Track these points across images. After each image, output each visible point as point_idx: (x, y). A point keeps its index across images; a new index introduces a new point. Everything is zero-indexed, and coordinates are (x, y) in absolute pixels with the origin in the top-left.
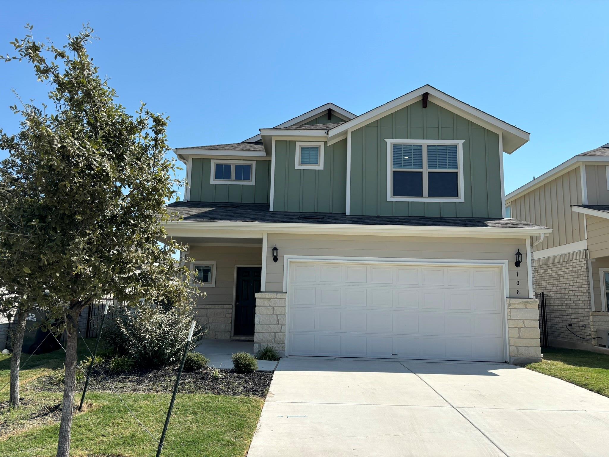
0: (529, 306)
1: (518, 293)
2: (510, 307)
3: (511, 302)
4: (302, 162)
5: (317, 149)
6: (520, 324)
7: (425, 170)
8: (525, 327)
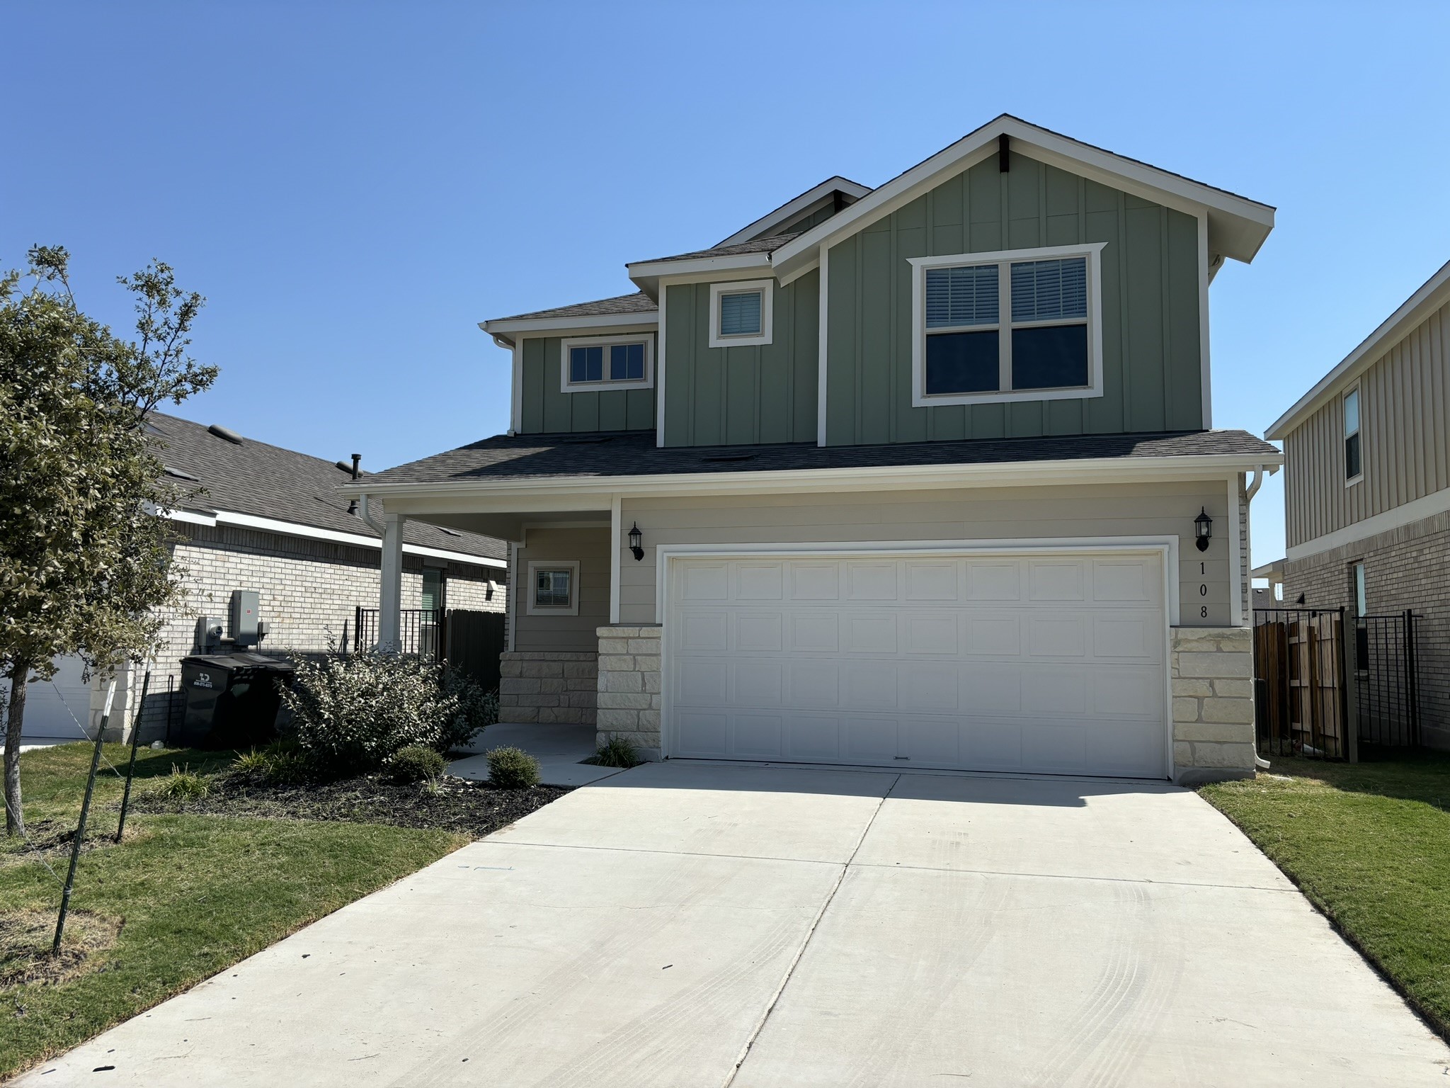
0: (1226, 646)
1: (1204, 614)
2: (1179, 649)
3: (1180, 636)
4: (725, 331)
5: (756, 296)
6: (1203, 689)
7: (1005, 326)
8: (1215, 695)
